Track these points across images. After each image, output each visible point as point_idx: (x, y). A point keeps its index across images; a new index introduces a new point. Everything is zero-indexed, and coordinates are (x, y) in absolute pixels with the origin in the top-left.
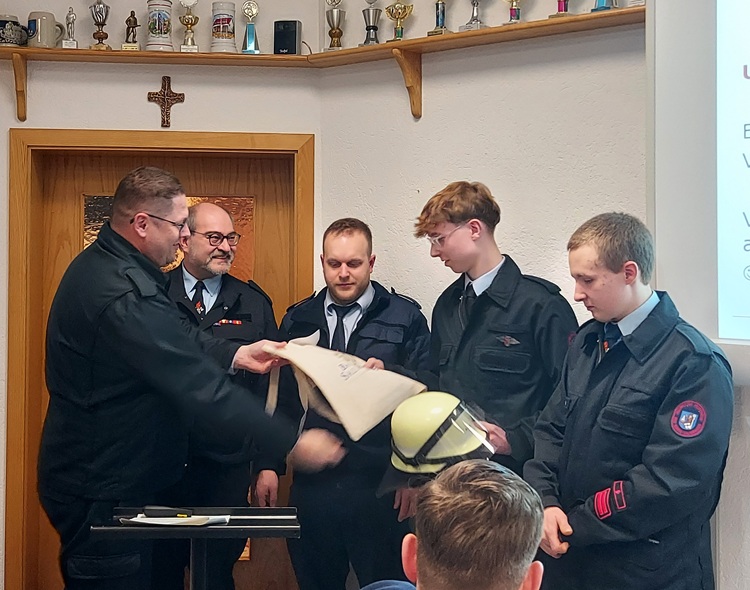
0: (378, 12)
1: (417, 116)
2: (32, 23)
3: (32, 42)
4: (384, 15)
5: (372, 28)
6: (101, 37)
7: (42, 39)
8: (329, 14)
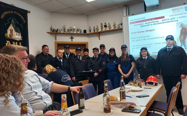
0: (95, 29)
1: (100, 39)
2: (57, 30)
3: (57, 32)
4: (96, 29)
5: (94, 31)
6: (65, 31)
7: (58, 32)
8: (90, 29)
